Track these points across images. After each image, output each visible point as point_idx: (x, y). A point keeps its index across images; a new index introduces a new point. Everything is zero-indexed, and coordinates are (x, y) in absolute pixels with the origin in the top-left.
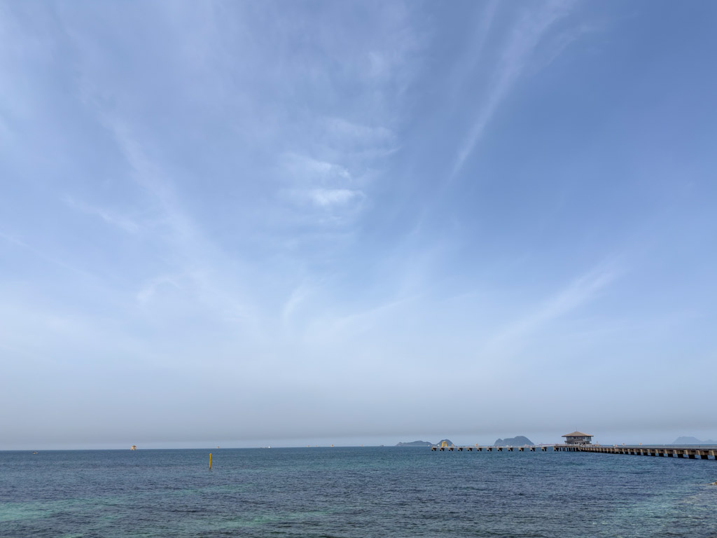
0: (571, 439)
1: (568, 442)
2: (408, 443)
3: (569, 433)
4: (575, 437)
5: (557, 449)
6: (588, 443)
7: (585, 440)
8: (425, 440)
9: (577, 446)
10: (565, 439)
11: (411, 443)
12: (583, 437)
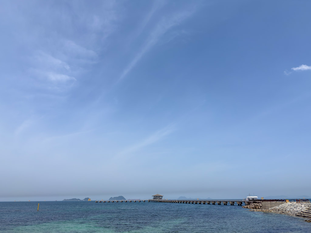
0: (155, 197)
1: (154, 198)
2: (69, 200)
3: (155, 195)
4: (156, 196)
5: (149, 201)
6: (161, 199)
7: (161, 198)
8: (77, 198)
9: (157, 200)
10: (153, 197)
11: (70, 199)
12: (160, 196)
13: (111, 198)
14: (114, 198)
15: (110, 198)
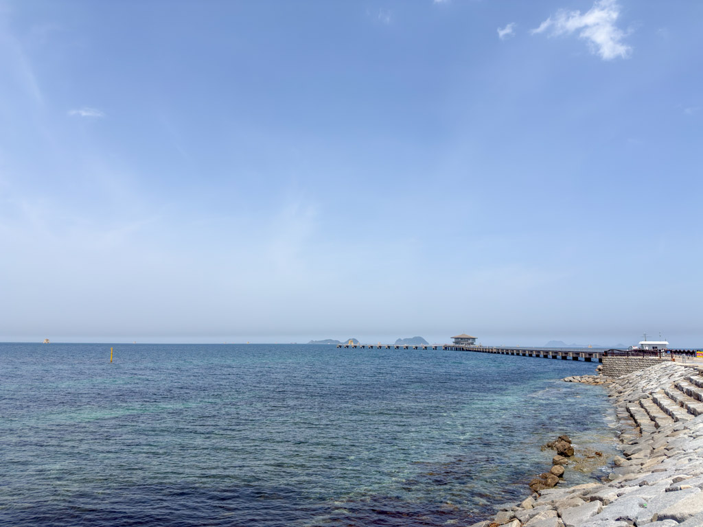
0: (458, 340)
1: (456, 343)
3: (457, 336)
4: (461, 339)
5: (446, 348)
6: (472, 344)
7: (470, 341)
9: (463, 346)
10: (454, 340)
12: (469, 339)
13: (399, 340)
14: (405, 339)
15: (397, 341)
